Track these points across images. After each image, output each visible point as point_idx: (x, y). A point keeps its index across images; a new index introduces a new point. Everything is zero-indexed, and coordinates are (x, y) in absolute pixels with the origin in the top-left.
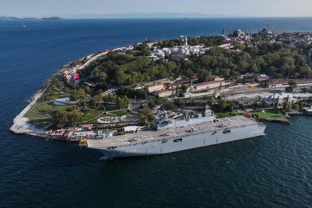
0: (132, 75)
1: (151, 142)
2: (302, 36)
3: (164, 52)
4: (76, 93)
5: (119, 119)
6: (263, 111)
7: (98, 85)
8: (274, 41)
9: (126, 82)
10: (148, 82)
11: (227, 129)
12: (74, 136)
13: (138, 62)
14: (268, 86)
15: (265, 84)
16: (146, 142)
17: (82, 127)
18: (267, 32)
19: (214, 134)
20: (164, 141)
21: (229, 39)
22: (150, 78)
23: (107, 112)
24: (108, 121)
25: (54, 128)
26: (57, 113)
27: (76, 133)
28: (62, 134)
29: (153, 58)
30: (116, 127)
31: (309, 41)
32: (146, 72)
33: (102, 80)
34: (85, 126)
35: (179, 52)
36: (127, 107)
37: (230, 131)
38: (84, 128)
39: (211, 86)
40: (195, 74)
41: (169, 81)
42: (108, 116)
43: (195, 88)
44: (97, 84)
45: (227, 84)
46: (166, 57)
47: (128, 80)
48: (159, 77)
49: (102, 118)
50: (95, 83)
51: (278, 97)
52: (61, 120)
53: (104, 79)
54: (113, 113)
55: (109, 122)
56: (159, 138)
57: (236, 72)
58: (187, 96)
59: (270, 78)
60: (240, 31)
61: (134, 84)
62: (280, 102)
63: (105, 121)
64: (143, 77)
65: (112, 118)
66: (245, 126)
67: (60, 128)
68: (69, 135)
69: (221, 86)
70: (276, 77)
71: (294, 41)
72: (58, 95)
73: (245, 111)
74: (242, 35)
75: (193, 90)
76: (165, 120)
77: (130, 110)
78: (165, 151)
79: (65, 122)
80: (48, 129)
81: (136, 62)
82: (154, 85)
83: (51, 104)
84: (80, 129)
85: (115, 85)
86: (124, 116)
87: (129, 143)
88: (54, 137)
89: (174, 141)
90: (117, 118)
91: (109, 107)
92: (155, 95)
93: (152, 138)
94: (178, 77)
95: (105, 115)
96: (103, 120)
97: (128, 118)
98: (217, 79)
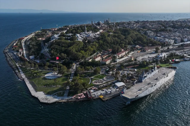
0: (82, 53)
2: (128, 24)
3: (81, 37)
5: (103, 80)
6: (160, 64)
11: (168, 75)
14: (145, 51)
15: (143, 50)
17: (91, 89)
18: (109, 22)
19: (164, 78)
20: (152, 87)
23: (92, 77)
27: (93, 94)
28: (84, 97)
30: (109, 85)
38: (94, 89)
40: (108, 48)
41: (100, 54)
42: (96, 79)
43: (118, 56)
45: (128, 52)
51: (162, 56)
54: (95, 77)
57: (126, 45)
58: (118, 61)
59: (142, 47)
60: (101, 22)
63: (97, 83)
65: (99, 81)
66: (172, 72)
70: (144, 46)
71: (128, 27)
74: (102, 24)
77: (103, 74)
86: (104, 78)
87: (141, 91)
89: (154, 86)
90: (101, 80)
91: (89, 74)
92: (103, 63)
93: (146, 86)
94: (101, 51)
95: (93, 80)
96: (95, 83)
97: (108, 78)
98: (123, 50)
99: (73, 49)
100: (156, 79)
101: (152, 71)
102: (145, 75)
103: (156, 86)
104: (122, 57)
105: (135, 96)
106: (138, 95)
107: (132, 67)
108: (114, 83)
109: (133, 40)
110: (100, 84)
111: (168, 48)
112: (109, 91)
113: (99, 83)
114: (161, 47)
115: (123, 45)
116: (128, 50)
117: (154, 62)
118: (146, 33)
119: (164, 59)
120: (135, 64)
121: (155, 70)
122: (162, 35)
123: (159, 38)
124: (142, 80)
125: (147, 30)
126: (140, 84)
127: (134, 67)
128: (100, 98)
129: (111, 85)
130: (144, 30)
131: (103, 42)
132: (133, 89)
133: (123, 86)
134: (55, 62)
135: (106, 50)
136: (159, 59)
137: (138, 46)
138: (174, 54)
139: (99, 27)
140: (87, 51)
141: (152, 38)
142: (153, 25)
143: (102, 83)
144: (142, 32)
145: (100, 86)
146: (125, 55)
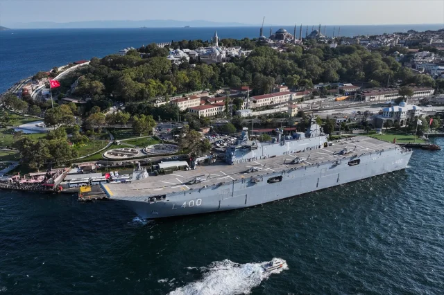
0: (147, 84)
1: (229, 184)
2: (373, 38)
3: (188, 53)
4: (56, 111)
5: (142, 151)
6: (381, 133)
7: (90, 101)
8: (336, 45)
9: (139, 95)
10: (174, 95)
11: (356, 156)
12: (66, 183)
13: (151, 64)
14: (364, 99)
16: (220, 185)
17: (77, 167)
18: (318, 36)
19: (334, 166)
20: (252, 182)
21: (272, 42)
22: (175, 89)
23: (118, 141)
24: (122, 155)
25: (24, 170)
27: (68, 178)
28: (41, 181)
29: (173, 61)
31: (387, 44)
33: (96, 93)
34: (83, 164)
35: (211, 53)
36: (150, 133)
37: (358, 161)
38: (83, 168)
39: (276, 99)
40: (245, 83)
41: (207, 95)
42: (122, 147)
43: (255, 102)
44: (87, 99)
46: (192, 61)
47: (142, 91)
48: (189, 87)
49: (110, 151)
51: (400, 109)
52: (36, 155)
54: (129, 142)
55: (125, 157)
56: (243, 176)
57: (307, 80)
58: (244, 114)
59: (363, 88)
60: (286, 31)
61: (152, 98)
62: (404, 117)
63: (117, 155)
64: (165, 88)
65: (130, 151)
66: (383, 151)
67: (34, 171)
68: (55, 181)
70: (371, 86)
71: (365, 44)
72: (20, 119)
74: (288, 36)
75: (252, 105)
78: (252, 202)
79: (44, 157)
80: (11, 173)
81: (148, 64)
82: (186, 99)
83: (11, 132)
84: (75, 170)
85: (119, 100)
86: (151, 147)
87: (188, 187)
88: (26, 187)
89: (268, 181)
90: (138, 150)
91: (119, 134)
93: (228, 176)
94: (219, 89)
95: (115, 146)
96: (113, 154)
97: (159, 149)
98: (284, 89)
99: (128, 76)
100: (293, 163)
101: (295, 137)
102: (249, 143)
103: (277, 184)
104: (267, 108)
105: (149, 195)
106: (164, 196)
107: (271, 130)
109: (344, 69)
114: (432, 91)
115: (297, 77)
116: (306, 91)
117: (361, 125)
118: (408, 58)
119: (408, 120)
124: (231, 156)
128: (76, 193)
131: (240, 68)
132: (175, 177)
135: (235, 87)
136: (386, 120)
137: (349, 85)
140: (167, 82)
143: (127, 157)
144: (399, 56)
145: (115, 163)
146: (282, 103)
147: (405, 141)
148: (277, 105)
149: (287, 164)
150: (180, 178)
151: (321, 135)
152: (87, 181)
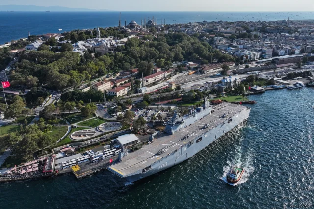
0: (71, 75)
1: (179, 149)
2: (186, 26)
3: (84, 45)
5: (96, 130)
6: (224, 96)
7: (30, 93)
9: (69, 85)
10: (91, 80)
11: (231, 117)
13: (67, 58)
14: (203, 72)
15: (199, 71)
17: (60, 152)
18: (153, 24)
19: (222, 125)
20: (190, 144)
22: (90, 76)
23: (75, 125)
26: (11, 139)
27: (58, 162)
30: (104, 141)
32: (85, 70)
35: (100, 44)
36: (94, 115)
37: (231, 120)
38: (65, 152)
39: (157, 78)
40: (133, 67)
41: (112, 78)
42: (80, 129)
43: (147, 81)
44: (27, 91)
45: (169, 73)
48: (100, 73)
49: (73, 134)
50: (23, 90)
51: (230, 80)
53: (35, 84)
54: (82, 124)
55: (88, 137)
56: (184, 142)
57: (169, 62)
58: (145, 90)
60: (135, 22)
62: (232, 84)
63: (80, 136)
64: (84, 76)
65: (88, 131)
66: (240, 111)
69: (164, 76)
70: (203, 63)
71: (184, 31)
73: (210, 98)
74: (138, 26)
75: (145, 84)
76: (176, 121)
77: (101, 116)
81: (65, 58)
82: (102, 83)
84: (59, 155)
86: (100, 126)
87: (160, 157)
89: (197, 142)
90: (93, 129)
91: (71, 118)
92: (111, 95)
93: (176, 144)
94: (117, 72)
95: (74, 129)
96: (77, 136)
97: (107, 126)
98: (159, 70)
99: (54, 69)
100: (204, 128)
101: (198, 111)
102: (179, 119)
103: (200, 142)
104: (154, 84)
105: (143, 168)
106: (150, 167)
107: (167, 101)
108: (116, 136)
109: (184, 52)
110: (86, 138)
111: (247, 67)
112: (98, 156)
113: (85, 136)
114: (234, 64)
115: (163, 60)
116: (170, 69)
117: (213, 92)
118: (212, 42)
119: (234, 86)
120: (175, 96)
121: (204, 108)
122: (241, 44)
123: (234, 48)
124: (171, 130)
125: (216, 36)
126: (165, 139)
127: (171, 102)
128: (71, 173)
129: (107, 140)
130: (211, 35)
131: (126, 55)
132: (147, 150)
133: (133, 142)
134: (12, 92)
135: (127, 70)
136: (224, 87)
137: (191, 63)
138: (254, 78)
139: (130, 31)
140: (84, 72)
141: (222, 49)
142: (227, 28)
143: (90, 137)
144: (206, 39)
145: (84, 143)
146: (161, 80)
147: (239, 100)
148: (159, 81)
149: (201, 129)
150: (149, 150)
151: (210, 107)
152: (75, 162)
